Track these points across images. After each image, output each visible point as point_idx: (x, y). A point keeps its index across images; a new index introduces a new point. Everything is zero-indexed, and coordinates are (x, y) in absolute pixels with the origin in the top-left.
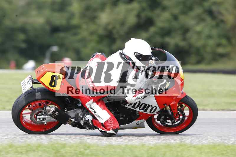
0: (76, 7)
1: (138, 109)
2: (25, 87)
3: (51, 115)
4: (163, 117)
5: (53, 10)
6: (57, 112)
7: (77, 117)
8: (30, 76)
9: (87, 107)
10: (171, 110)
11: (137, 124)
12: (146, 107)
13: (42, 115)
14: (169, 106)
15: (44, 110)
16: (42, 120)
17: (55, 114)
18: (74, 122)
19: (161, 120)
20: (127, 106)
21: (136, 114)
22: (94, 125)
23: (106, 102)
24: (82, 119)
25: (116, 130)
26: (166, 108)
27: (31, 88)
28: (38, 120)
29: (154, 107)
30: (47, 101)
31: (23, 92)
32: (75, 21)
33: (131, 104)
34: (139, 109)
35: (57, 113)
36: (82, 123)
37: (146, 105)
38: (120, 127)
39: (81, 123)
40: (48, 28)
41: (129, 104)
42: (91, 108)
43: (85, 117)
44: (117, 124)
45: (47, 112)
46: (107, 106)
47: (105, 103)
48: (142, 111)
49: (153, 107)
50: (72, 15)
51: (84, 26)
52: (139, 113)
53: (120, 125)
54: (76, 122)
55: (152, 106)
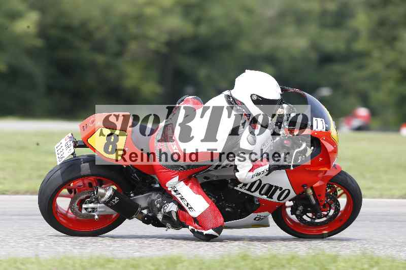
0: (362, 20)
1: (257, 194)
2: (62, 153)
3: (106, 203)
4: (301, 208)
5: (323, 26)
6: (116, 198)
7: (151, 206)
8: (70, 135)
9: (169, 189)
10: (314, 195)
11: (255, 219)
12: (271, 190)
13: (91, 203)
14: (312, 188)
15: (94, 193)
16: (90, 212)
17: (113, 200)
18: (147, 216)
19: (298, 212)
20: (238, 189)
21: (253, 202)
22: (180, 220)
23: (201, 180)
24: (159, 210)
25: (219, 230)
26: (305, 191)
27: (72, 156)
28: (84, 212)
29: (286, 190)
30: (99, 178)
31: (59, 163)
32: (361, 45)
33: (245, 185)
34: (260, 193)
35: (117, 200)
36: (160, 217)
37: (271, 186)
38: (225, 225)
39: (158, 217)
40: (313, 56)
41: (241, 185)
42: (175, 191)
43: (166, 207)
44: (221, 220)
45: (100, 197)
46: (203, 188)
47: (200, 183)
48: (265, 197)
49: (283, 189)
50: (356, 35)
51: (376, 54)
52: (260, 200)
53: (225, 221)
54: (150, 215)
55: (281, 189)
